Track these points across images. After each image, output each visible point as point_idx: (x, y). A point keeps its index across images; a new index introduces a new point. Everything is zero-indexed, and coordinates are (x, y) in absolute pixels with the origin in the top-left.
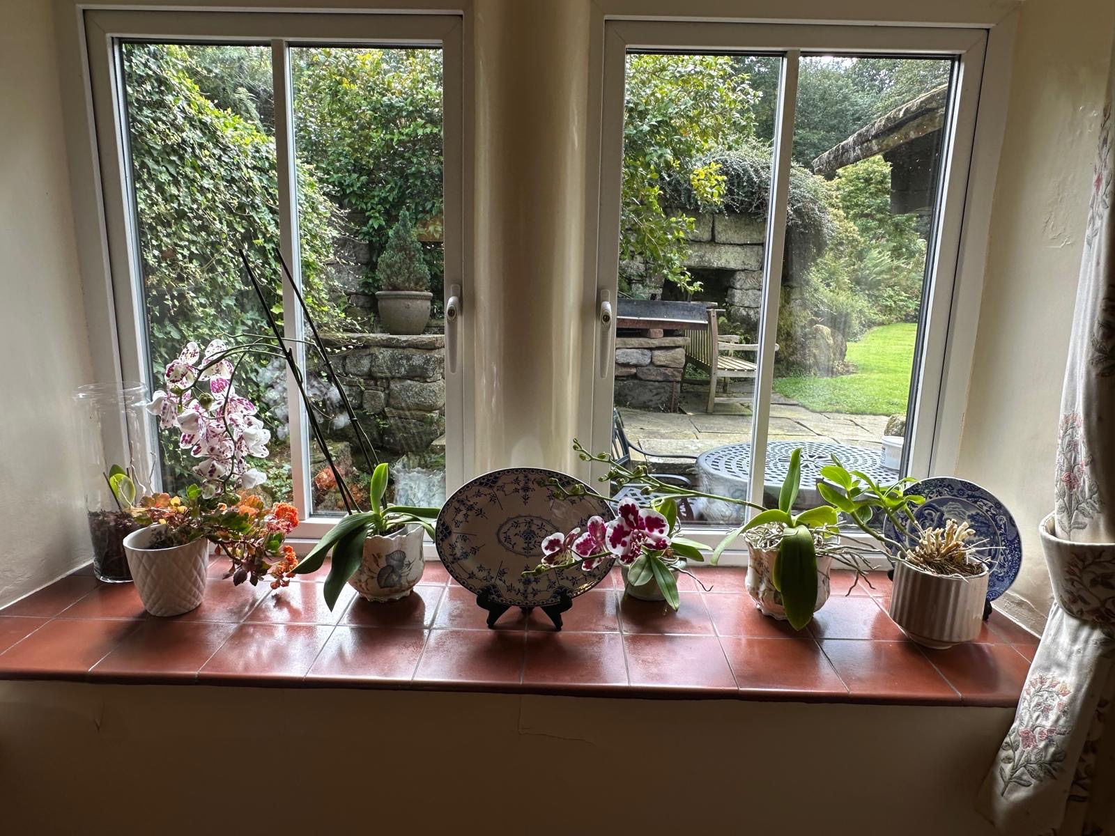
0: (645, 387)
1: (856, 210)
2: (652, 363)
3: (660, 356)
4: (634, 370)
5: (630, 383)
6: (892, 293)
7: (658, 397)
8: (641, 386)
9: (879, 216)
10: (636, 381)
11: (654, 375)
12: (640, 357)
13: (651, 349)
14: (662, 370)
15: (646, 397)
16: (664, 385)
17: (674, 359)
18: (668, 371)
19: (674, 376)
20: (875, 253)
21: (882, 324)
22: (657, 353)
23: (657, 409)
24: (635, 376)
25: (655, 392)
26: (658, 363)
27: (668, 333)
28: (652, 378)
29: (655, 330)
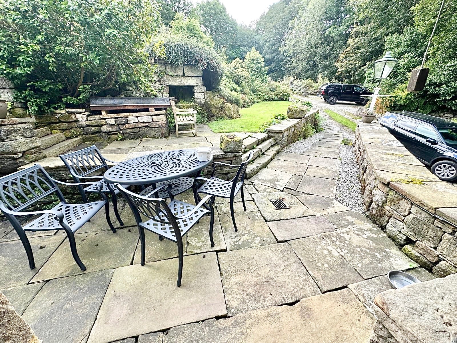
0: (152, 130)
1: (251, 69)
2: (153, 121)
3: (156, 118)
4: (147, 124)
5: (146, 129)
6: (261, 93)
7: (158, 133)
8: (151, 130)
9: (257, 71)
10: (149, 128)
11: (154, 125)
12: (148, 119)
13: (152, 116)
14: (157, 123)
15: (153, 133)
16: (159, 128)
17: (161, 119)
18: (160, 124)
19: (162, 125)
20: (256, 82)
21: (258, 102)
22: (153, 117)
23: (158, 137)
24: (147, 126)
25: (156, 131)
26: (155, 121)
27: (156, 110)
28: (154, 126)
29: (151, 109)
